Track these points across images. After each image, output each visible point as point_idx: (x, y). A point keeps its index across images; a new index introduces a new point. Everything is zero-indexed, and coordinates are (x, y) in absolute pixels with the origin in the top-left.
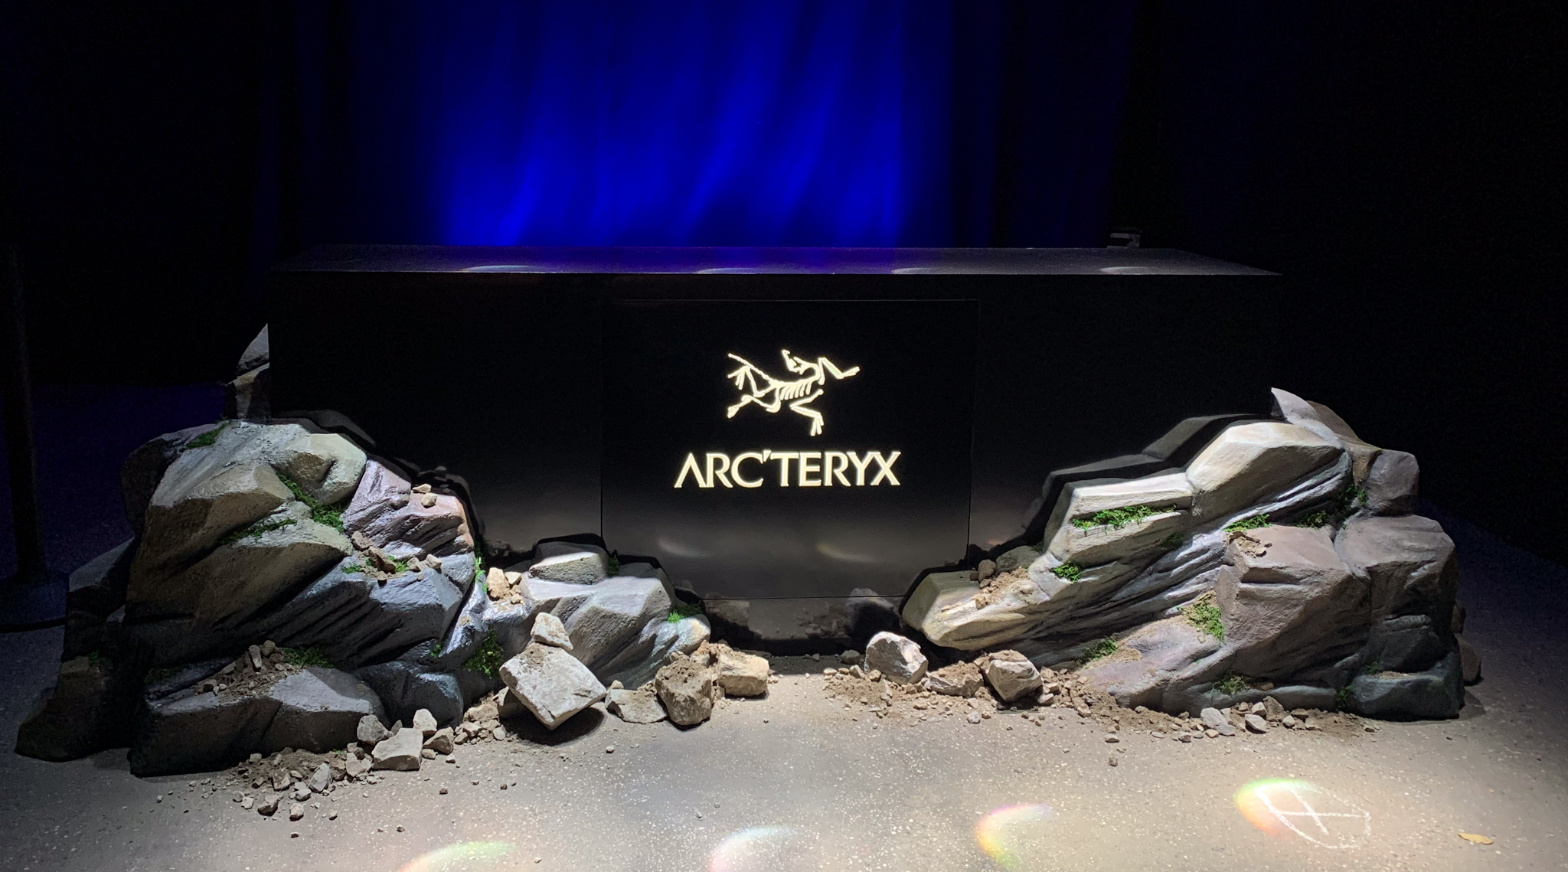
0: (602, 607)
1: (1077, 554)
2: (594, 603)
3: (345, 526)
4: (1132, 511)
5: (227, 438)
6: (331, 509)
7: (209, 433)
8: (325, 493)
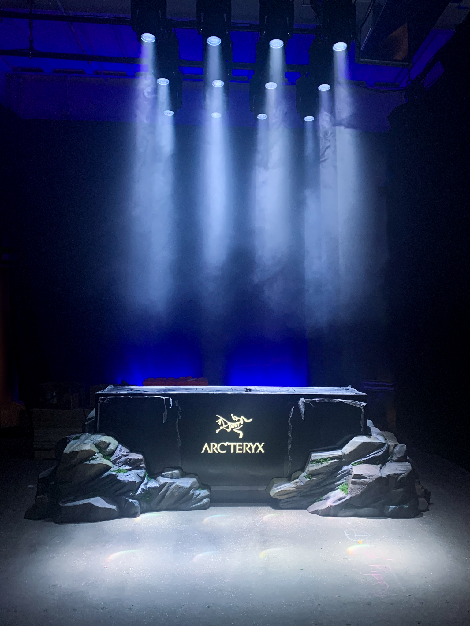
0: (179, 485)
1: (311, 471)
2: (177, 483)
3: (112, 460)
4: (326, 460)
5: (83, 437)
6: (108, 456)
7: (78, 436)
8: (107, 452)
